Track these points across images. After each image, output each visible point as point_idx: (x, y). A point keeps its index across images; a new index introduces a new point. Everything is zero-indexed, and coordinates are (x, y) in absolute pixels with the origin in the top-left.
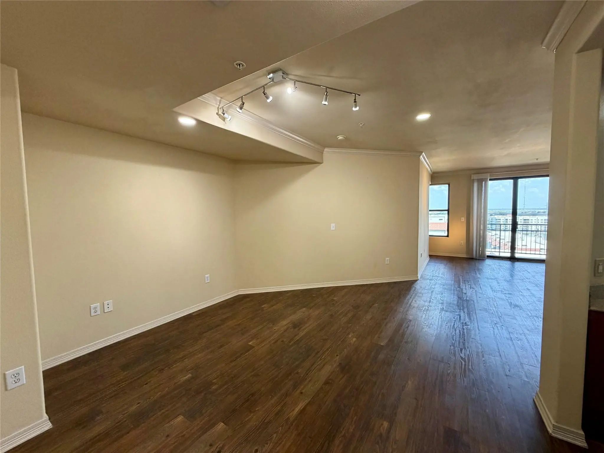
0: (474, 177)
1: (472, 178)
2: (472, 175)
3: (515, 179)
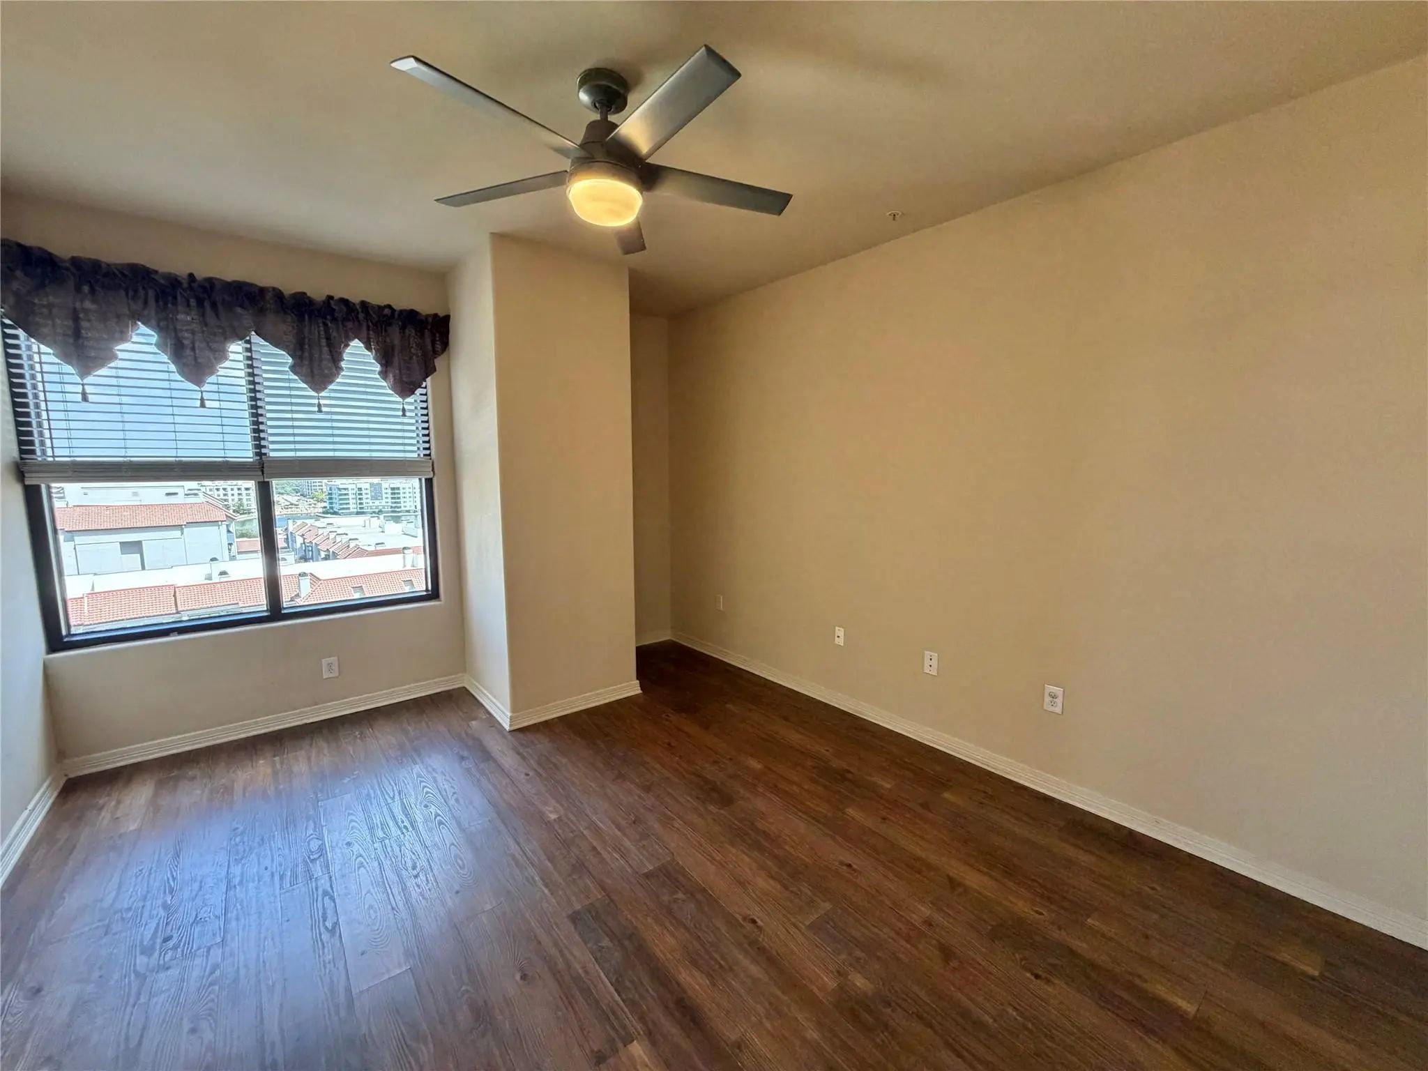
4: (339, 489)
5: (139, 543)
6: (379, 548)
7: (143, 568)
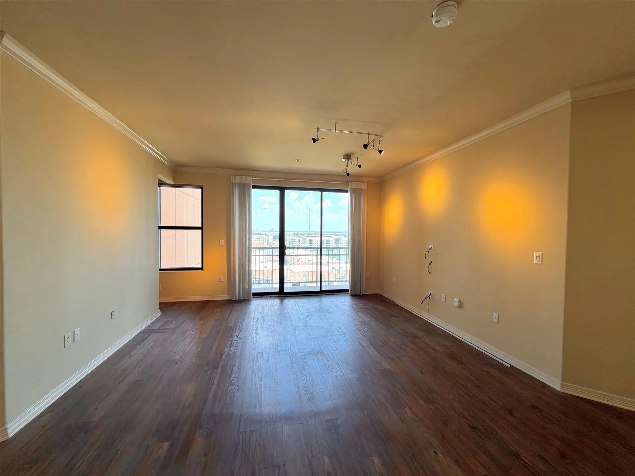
0: (235, 180)
1: (232, 182)
2: (232, 176)
3: (282, 190)
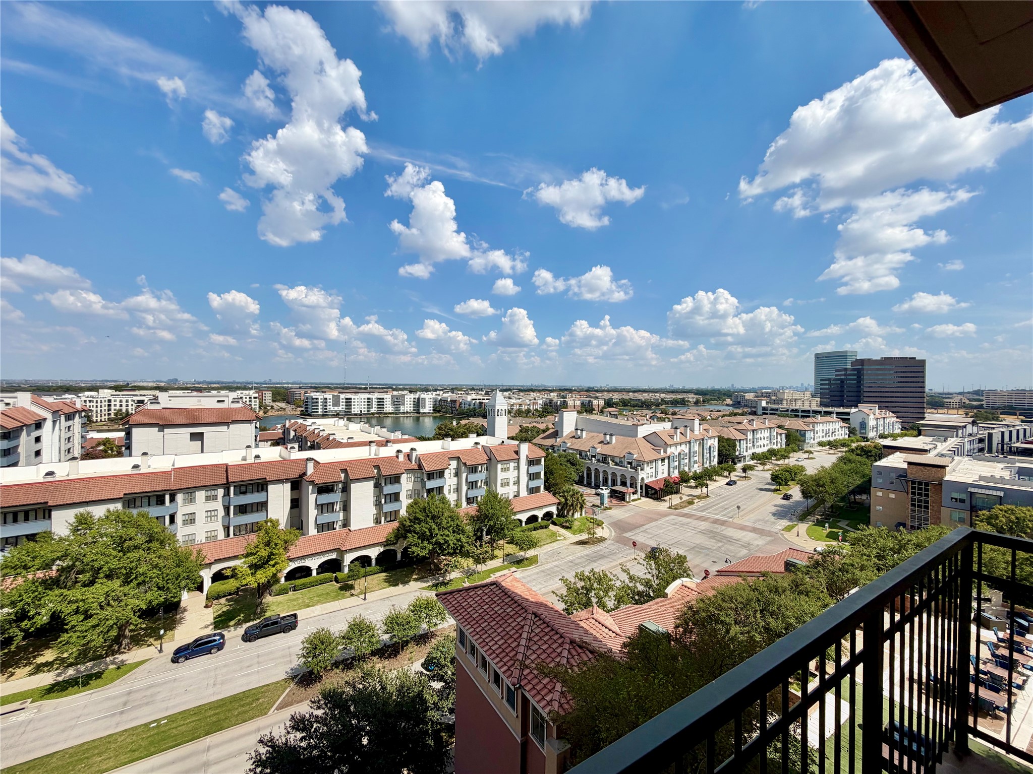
4: (313, 399)
5: (202, 434)
6: (350, 441)
7: (202, 452)
